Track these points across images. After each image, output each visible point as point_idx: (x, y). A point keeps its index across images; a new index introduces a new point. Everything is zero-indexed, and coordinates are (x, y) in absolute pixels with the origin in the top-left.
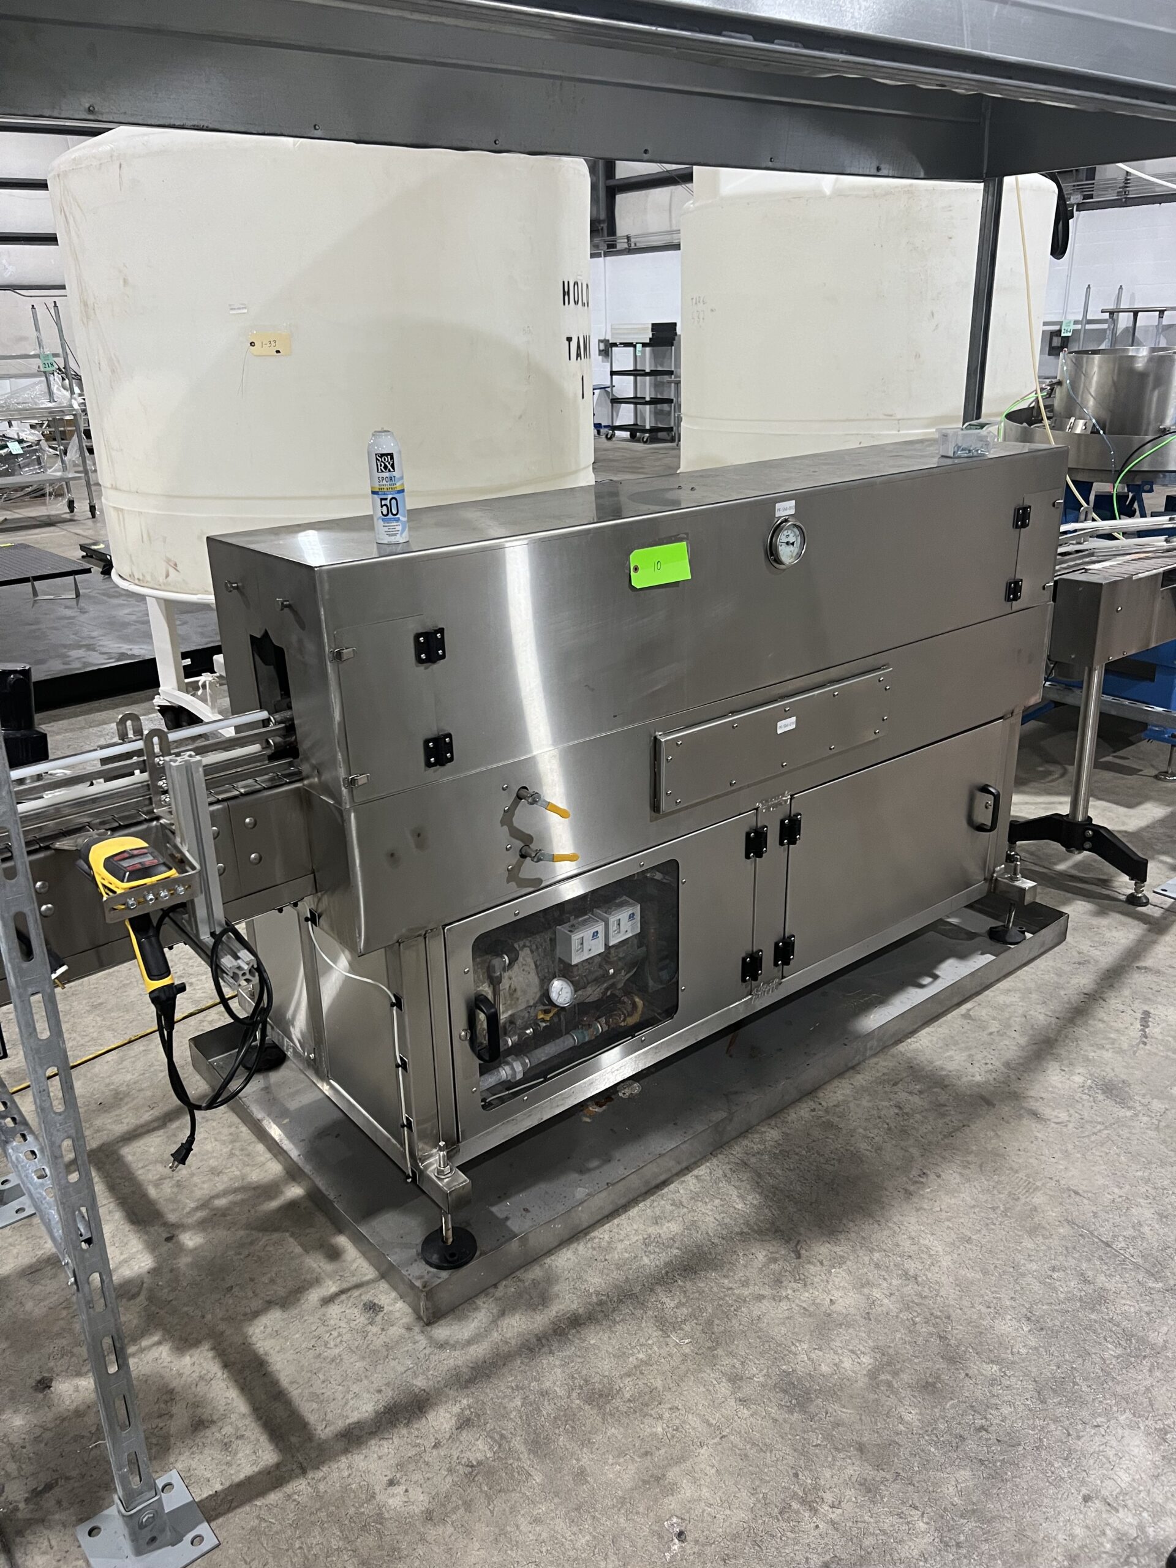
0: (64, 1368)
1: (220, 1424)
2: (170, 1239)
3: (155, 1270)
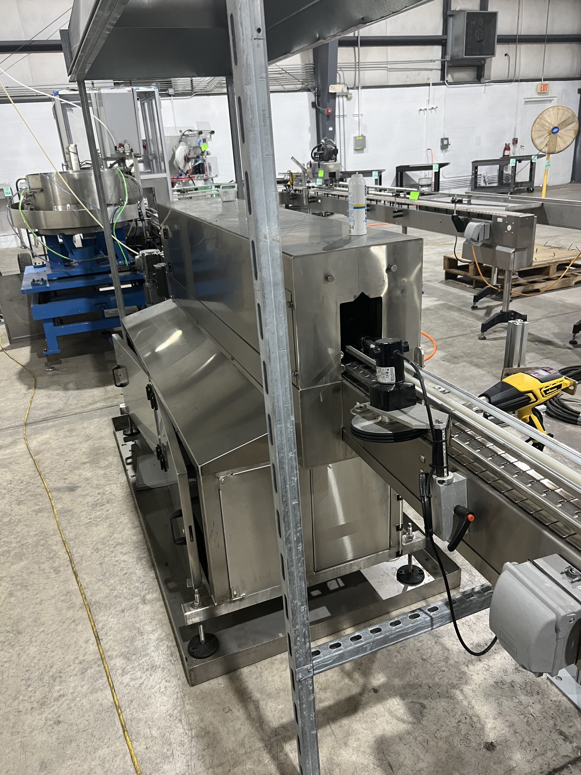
2: (375, 691)
3: (403, 697)
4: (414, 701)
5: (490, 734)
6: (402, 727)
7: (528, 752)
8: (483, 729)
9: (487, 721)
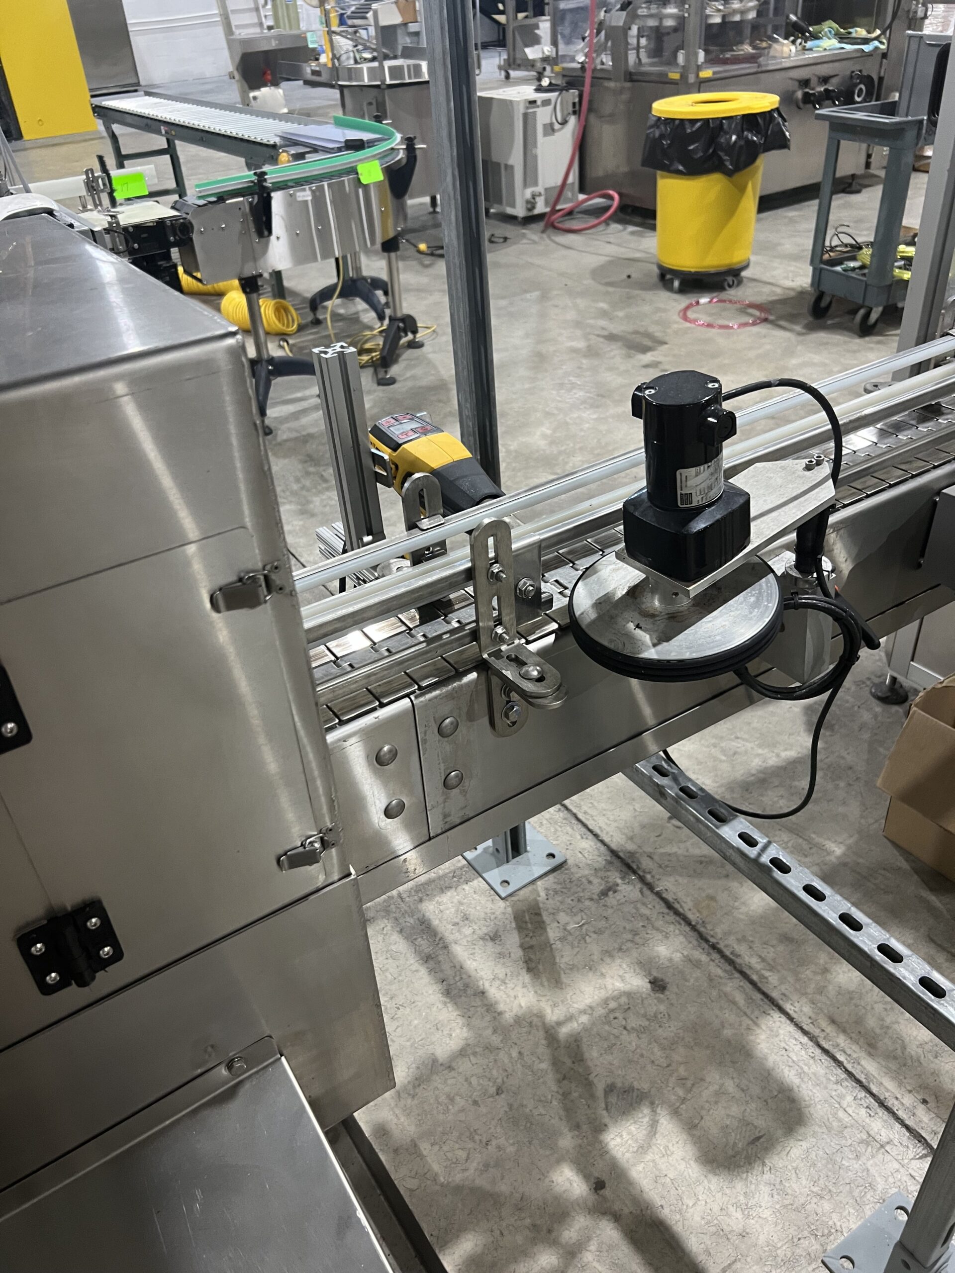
2: (599, 1186)
3: (599, 1128)
4: (603, 1105)
5: (635, 984)
6: (667, 1124)
7: (648, 936)
8: (628, 994)
9: (610, 987)
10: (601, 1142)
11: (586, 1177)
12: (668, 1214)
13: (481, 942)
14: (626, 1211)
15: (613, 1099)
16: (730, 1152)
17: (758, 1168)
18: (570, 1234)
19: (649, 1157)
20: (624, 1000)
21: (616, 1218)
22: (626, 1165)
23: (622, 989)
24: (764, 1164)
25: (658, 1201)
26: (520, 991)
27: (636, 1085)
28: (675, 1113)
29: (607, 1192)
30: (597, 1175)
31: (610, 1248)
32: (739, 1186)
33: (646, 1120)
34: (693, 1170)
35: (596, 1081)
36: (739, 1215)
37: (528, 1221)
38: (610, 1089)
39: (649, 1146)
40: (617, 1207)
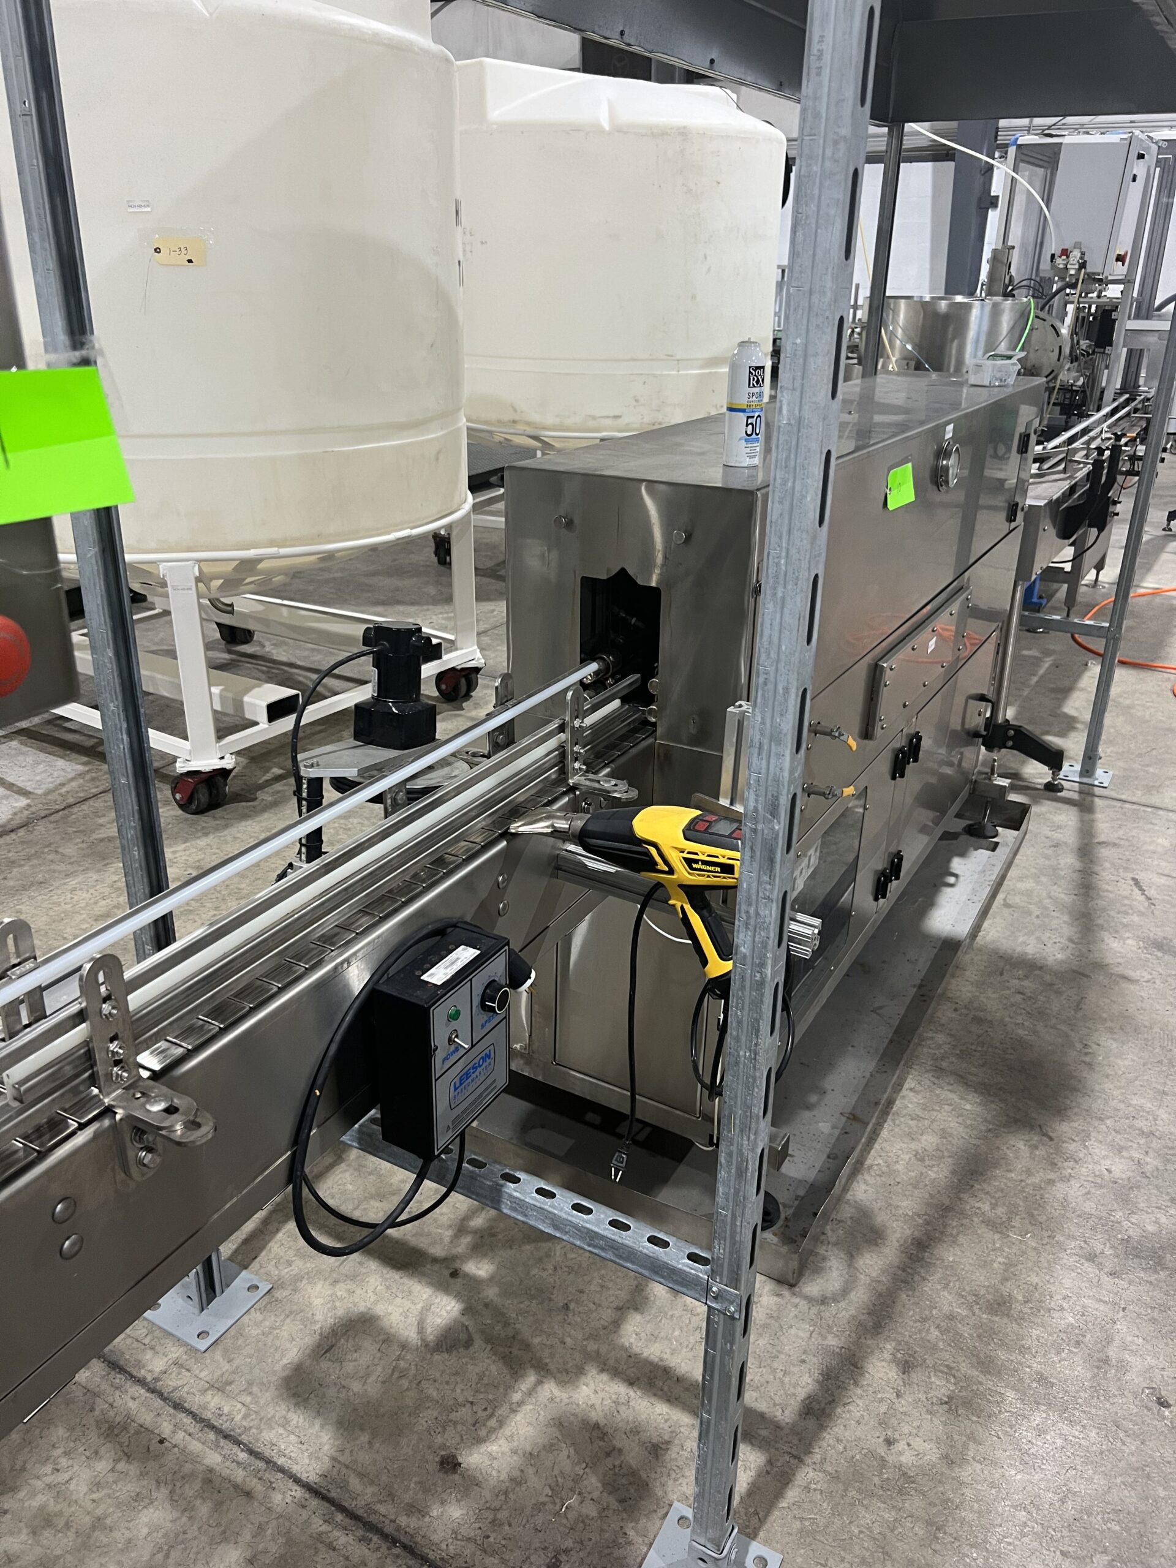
0: (458, 1439)
1: (676, 1442)
2: (454, 1274)
3: (468, 1311)
4: (470, 1329)
5: (475, 1455)
6: (411, 1334)
7: (477, 1525)
8: (480, 1441)
9: (502, 1442)
10: (463, 1301)
11: (466, 1275)
12: (395, 1276)
13: (666, 1437)
14: (428, 1266)
15: (463, 1336)
16: (350, 1333)
17: (326, 1331)
18: (466, 1240)
19: (419, 1306)
20: (483, 1433)
21: (435, 1260)
22: (437, 1293)
23: (488, 1444)
24: (321, 1334)
25: (406, 1280)
26: (595, 1400)
27: (446, 1356)
28: (404, 1346)
29: (447, 1273)
30: (459, 1280)
31: (433, 1243)
32: (340, 1312)
33: (429, 1330)
34: (380, 1309)
35: (484, 1346)
36: (339, 1294)
37: (500, 1236)
38: (468, 1343)
39: (421, 1313)
40: (436, 1267)
